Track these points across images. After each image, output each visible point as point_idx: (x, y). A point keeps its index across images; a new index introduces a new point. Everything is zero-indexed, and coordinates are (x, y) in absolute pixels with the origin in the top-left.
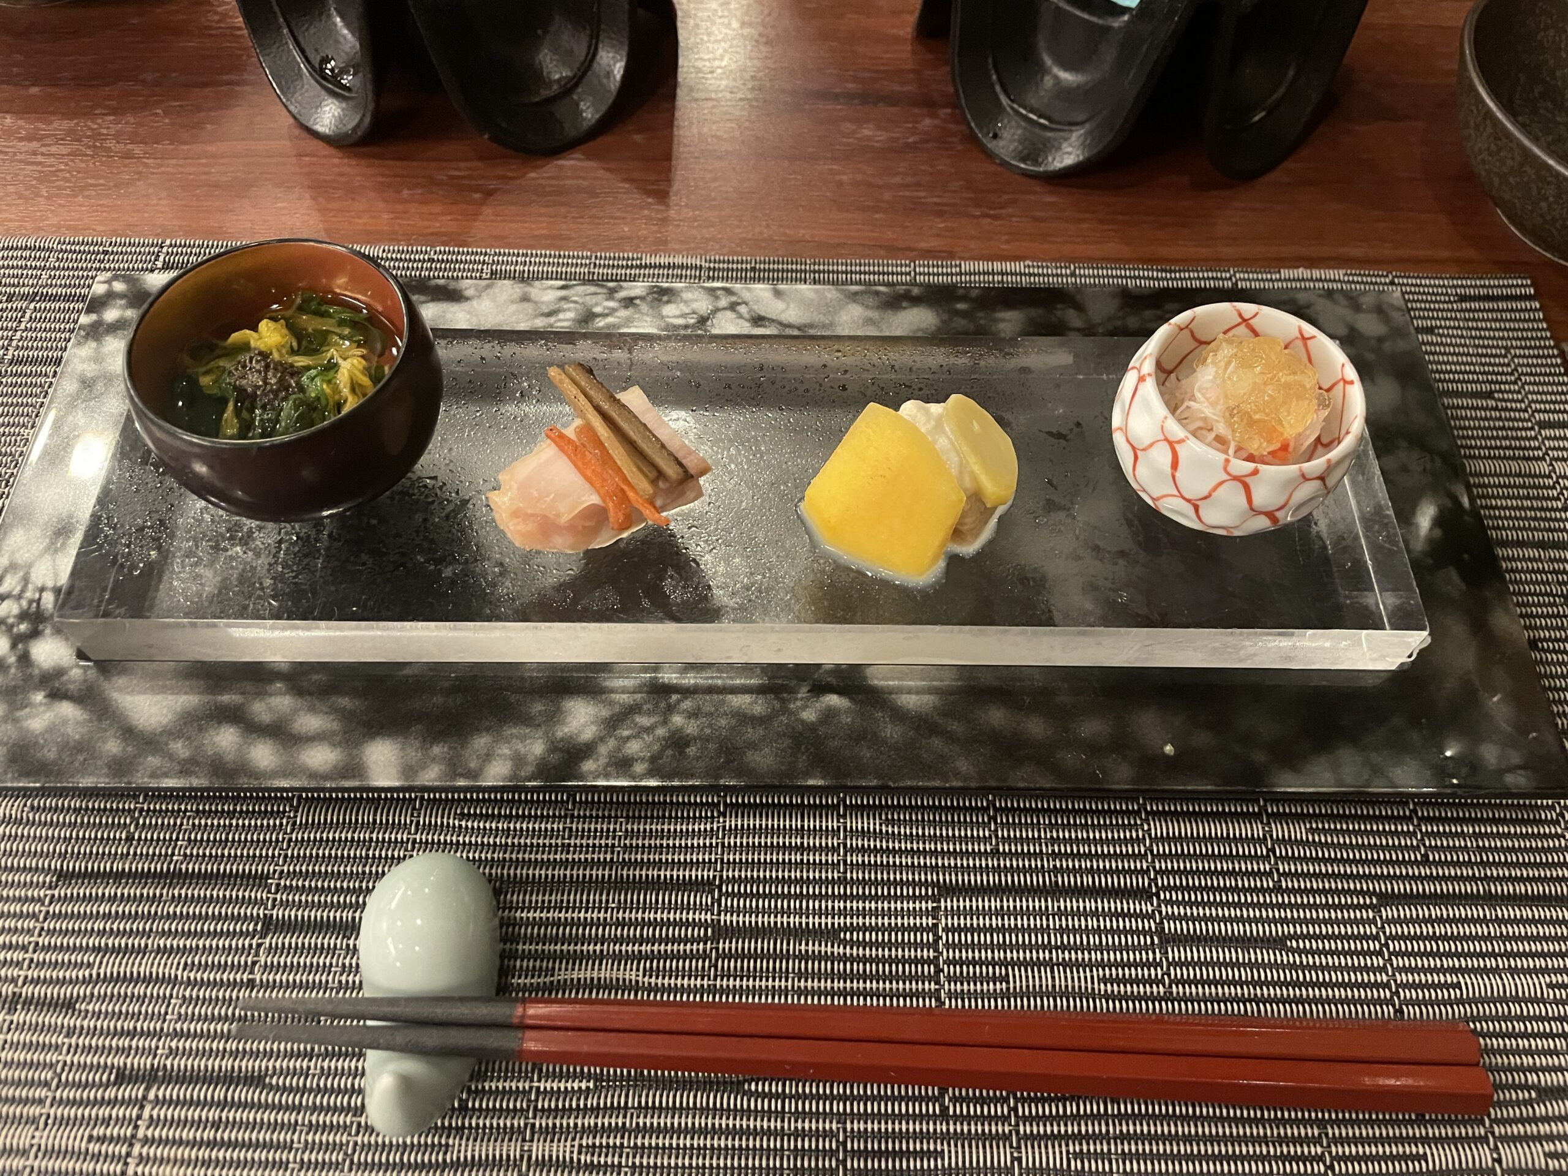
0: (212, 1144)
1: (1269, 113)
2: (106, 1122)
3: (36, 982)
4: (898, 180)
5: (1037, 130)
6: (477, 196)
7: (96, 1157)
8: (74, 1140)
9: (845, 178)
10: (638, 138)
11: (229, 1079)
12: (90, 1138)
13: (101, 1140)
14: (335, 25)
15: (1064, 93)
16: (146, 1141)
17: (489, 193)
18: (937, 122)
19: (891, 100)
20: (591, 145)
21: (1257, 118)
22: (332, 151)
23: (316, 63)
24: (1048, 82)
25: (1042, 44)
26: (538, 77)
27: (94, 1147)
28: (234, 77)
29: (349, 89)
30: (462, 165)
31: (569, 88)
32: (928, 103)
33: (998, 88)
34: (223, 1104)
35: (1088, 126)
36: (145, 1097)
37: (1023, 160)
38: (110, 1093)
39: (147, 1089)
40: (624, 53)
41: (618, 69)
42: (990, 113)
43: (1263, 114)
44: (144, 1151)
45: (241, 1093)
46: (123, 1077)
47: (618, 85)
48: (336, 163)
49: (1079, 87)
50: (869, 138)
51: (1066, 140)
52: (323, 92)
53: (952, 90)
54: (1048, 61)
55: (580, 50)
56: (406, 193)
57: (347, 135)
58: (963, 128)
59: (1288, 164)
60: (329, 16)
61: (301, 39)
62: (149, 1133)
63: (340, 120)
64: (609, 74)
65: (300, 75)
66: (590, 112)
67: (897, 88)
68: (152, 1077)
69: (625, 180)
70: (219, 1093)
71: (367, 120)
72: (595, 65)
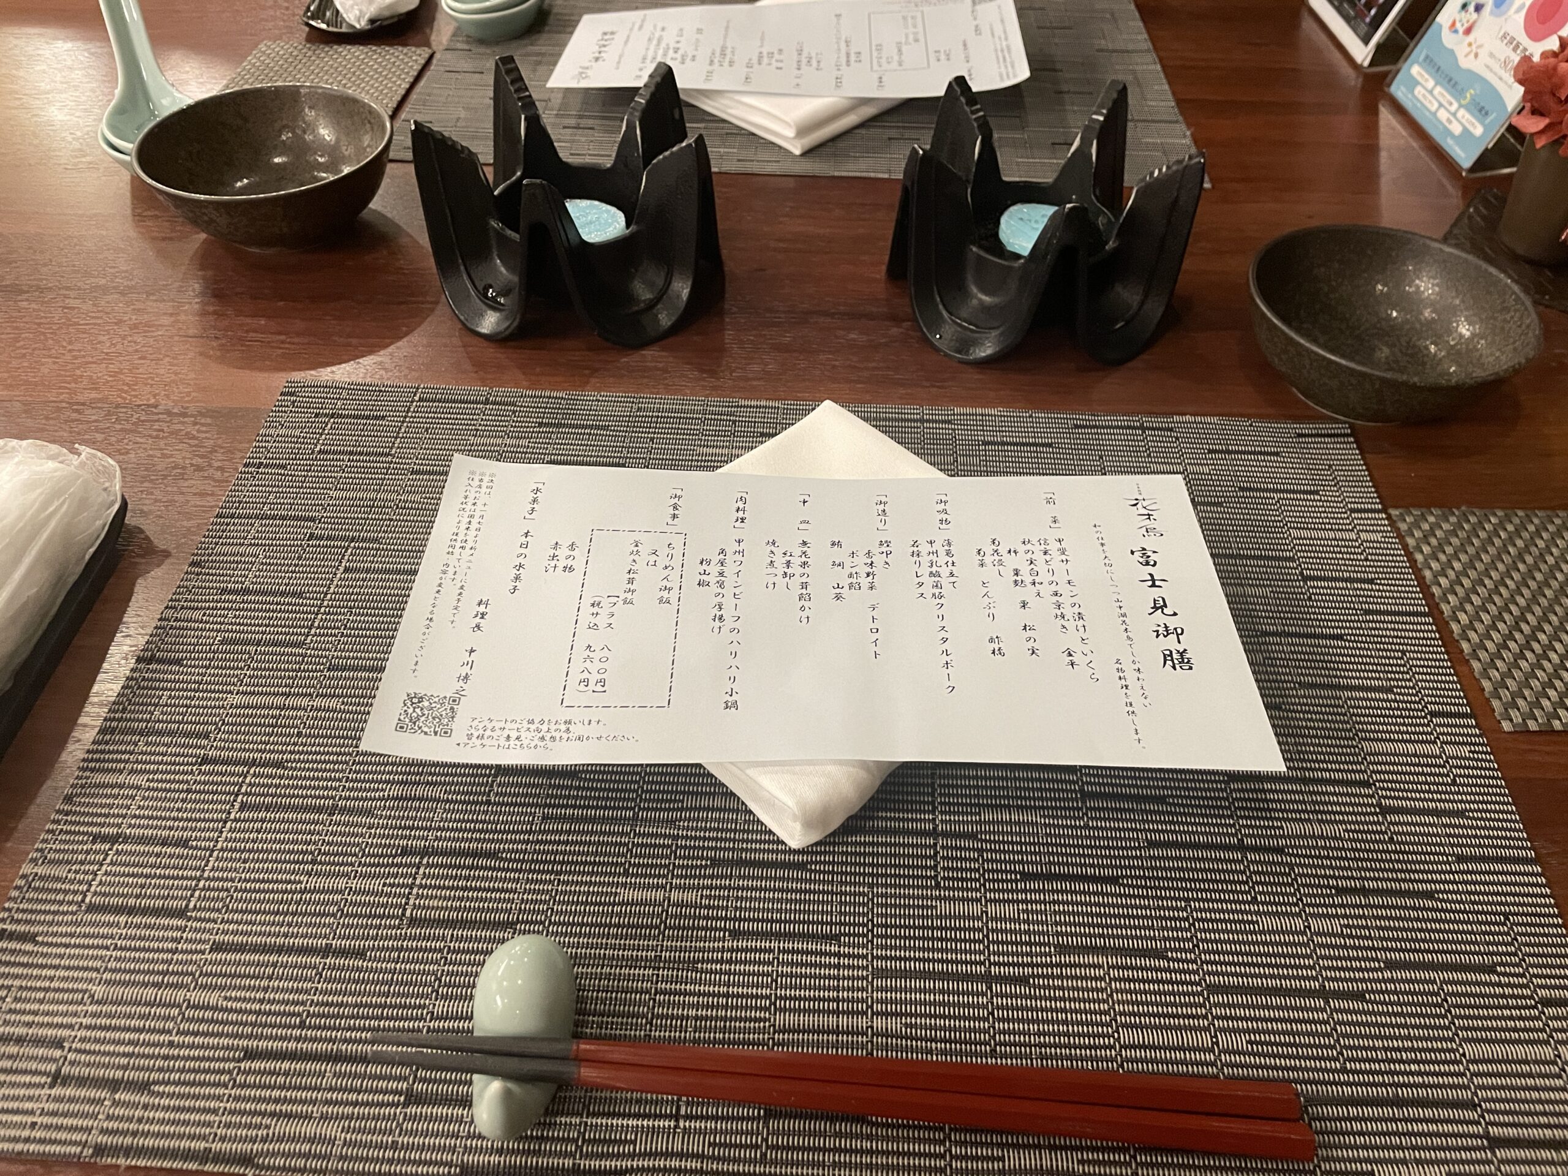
0: (464, 889)
1: (1126, 324)
2: (396, 876)
3: (347, 799)
4: (874, 364)
5: (969, 333)
6: (587, 372)
7: (388, 895)
8: (376, 884)
9: (837, 363)
10: (695, 338)
11: (475, 854)
12: (384, 885)
13: (392, 885)
14: (496, 264)
15: (985, 309)
16: (421, 886)
17: (597, 370)
18: (901, 330)
19: (870, 317)
20: (663, 342)
21: (1118, 326)
22: (485, 344)
23: (481, 288)
24: (975, 302)
25: (970, 277)
26: (631, 299)
27: (387, 889)
28: (420, 299)
29: (502, 305)
30: (577, 353)
31: (652, 305)
32: (896, 319)
33: (941, 307)
34: (471, 868)
35: (1001, 329)
36: (420, 862)
37: (959, 352)
38: (398, 860)
39: (422, 858)
40: (690, 283)
41: (685, 293)
42: (936, 323)
43: (1122, 323)
44: (420, 892)
45: (483, 862)
46: (405, 852)
47: (684, 304)
48: (491, 352)
49: (996, 305)
50: (854, 340)
51: (987, 338)
52: (484, 307)
53: (909, 310)
54: (974, 290)
55: (660, 282)
56: (538, 370)
57: (500, 333)
58: (919, 334)
59: (1145, 357)
60: (492, 259)
61: (473, 276)
62: (424, 882)
63: (498, 324)
64: (679, 296)
65: (469, 296)
66: (665, 319)
67: (874, 310)
68: (424, 852)
69: (687, 363)
70: (469, 861)
71: (516, 324)
72: (670, 292)
